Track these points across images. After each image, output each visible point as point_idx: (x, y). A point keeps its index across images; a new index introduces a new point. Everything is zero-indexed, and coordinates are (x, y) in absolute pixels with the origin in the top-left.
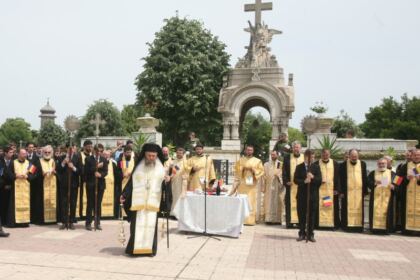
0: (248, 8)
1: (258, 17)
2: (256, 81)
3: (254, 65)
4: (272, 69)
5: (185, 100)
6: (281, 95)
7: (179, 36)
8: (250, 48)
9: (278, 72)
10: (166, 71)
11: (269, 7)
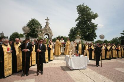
0: (46, 20)
1: (47, 21)
2: (47, 31)
3: (47, 28)
4: (49, 29)
5: (35, 33)
6: (51, 34)
7: (34, 22)
8: (46, 26)
9: (51, 30)
10: (31, 27)
11: (49, 20)
